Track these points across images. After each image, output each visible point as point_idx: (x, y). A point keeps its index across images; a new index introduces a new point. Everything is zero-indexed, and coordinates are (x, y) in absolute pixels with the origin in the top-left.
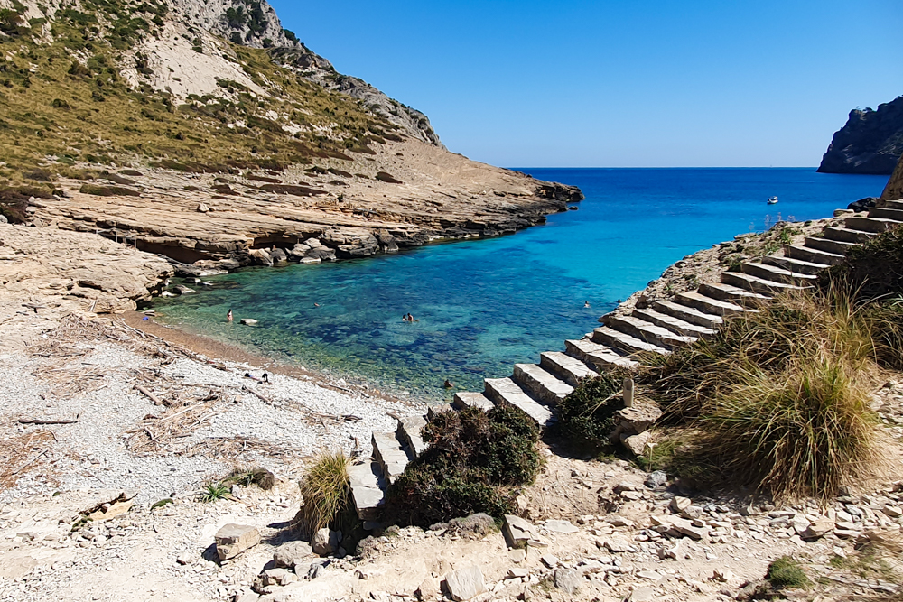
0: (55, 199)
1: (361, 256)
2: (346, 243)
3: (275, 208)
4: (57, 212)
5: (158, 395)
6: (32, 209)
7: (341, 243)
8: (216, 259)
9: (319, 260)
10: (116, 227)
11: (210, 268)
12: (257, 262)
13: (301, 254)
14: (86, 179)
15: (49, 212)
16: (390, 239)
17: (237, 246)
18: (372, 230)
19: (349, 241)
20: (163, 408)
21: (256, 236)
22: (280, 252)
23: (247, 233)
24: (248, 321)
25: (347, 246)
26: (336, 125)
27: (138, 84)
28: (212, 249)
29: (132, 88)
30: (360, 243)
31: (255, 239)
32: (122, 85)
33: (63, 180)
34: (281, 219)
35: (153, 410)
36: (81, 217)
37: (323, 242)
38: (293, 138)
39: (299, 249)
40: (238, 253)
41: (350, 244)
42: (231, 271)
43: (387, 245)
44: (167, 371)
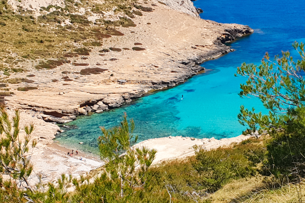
0: (11, 96)
1: (117, 107)
2: (112, 103)
3: (87, 86)
4: (14, 102)
5: (69, 165)
6: (6, 102)
7: (109, 103)
8: (68, 116)
9: (102, 110)
10: (35, 107)
11: (67, 119)
12: (81, 114)
13: (96, 109)
14: (17, 83)
15: (12, 102)
16: (128, 97)
17: (75, 111)
18: (122, 94)
19: (112, 102)
20: (70, 167)
21: (80, 104)
22: (89, 107)
23: (77, 104)
24: (81, 143)
25: (112, 104)
26: (116, 7)
27: (17, 8)
28: (67, 113)
29: (15, 11)
30: (116, 103)
31: (80, 105)
32: (10, 11)
33: (10, 86)
34: (89, 94)
35: (68, 168)
36: (23, 103)
37: (104, 103)
38: (94, 25)
39: (95, 107)
40: (75, 112)
41: (113, 103)
42: (74, 120)
43: (127, 100)
44: (68, 160)
